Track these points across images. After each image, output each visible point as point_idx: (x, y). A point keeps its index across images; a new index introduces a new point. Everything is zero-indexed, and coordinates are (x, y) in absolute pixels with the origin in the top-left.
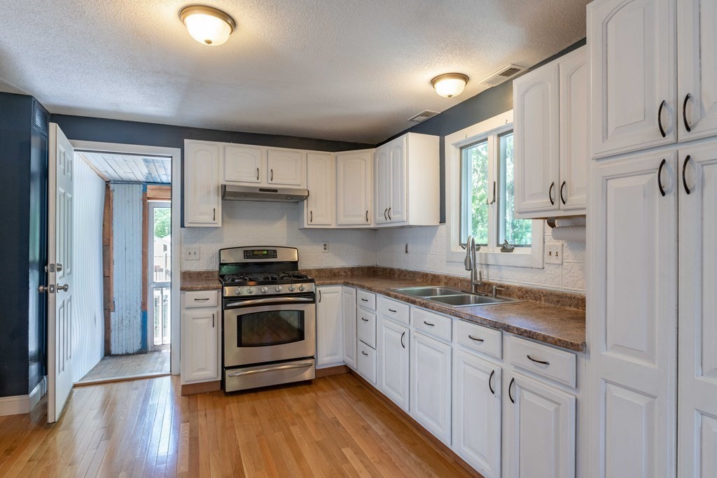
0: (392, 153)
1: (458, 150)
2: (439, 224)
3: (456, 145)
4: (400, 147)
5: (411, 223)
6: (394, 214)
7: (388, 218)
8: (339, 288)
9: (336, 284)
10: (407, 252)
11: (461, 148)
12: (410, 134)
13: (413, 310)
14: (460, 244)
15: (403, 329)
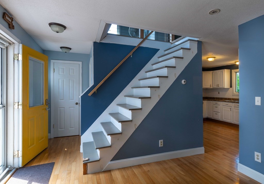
0: (219, 73)
1: (235, 73)
2: (230, 88)
3: (235, 72)
4: (223, 72)
5: (225, 88)
6: (220, 85)
7: (218, 86)
8: (206, 101)
9: (206, 100)
10: (219, 93)
11: (236, 73)
12: (225, 69)
13: (233, 104)
14: (236, 92)
15: (230, 107)
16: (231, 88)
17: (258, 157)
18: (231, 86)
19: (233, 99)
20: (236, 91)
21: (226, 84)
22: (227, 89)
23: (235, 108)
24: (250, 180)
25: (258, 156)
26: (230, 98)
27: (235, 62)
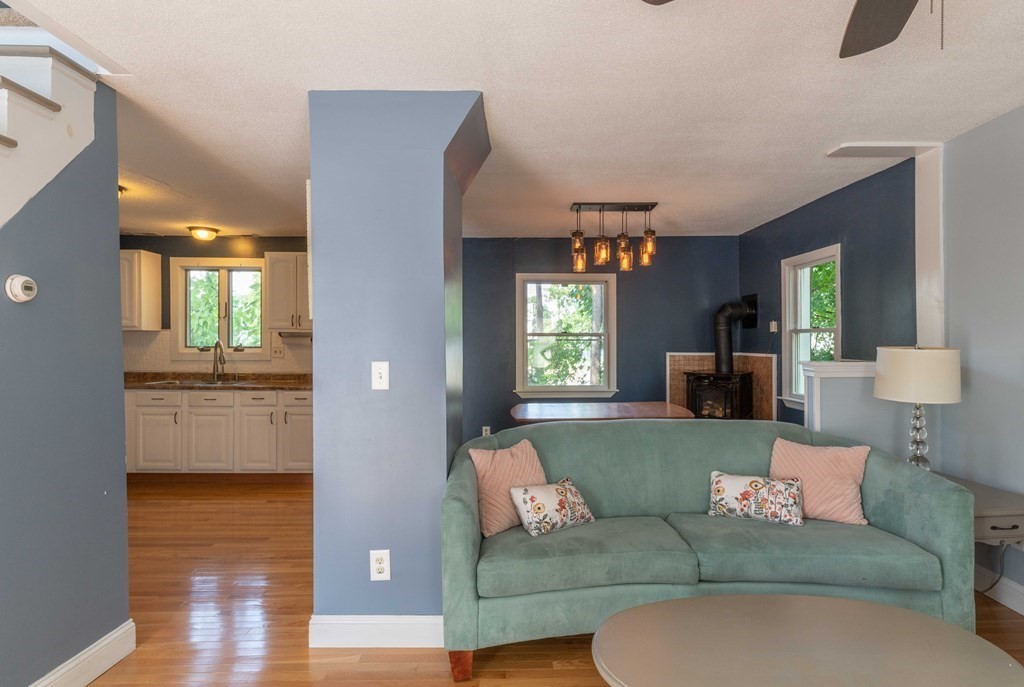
1: (184, 272)
2: (160, 329)
4: (132, 262)
11: (186, 270)
12: (142, 251)
13: (186, 394)
14: (186, 346)
15: (173, 410)
16: (166, 333)
17: (378, 565)
18: (166, 324)
19: (177, 376)
20: (188, 344)
21: (147, 316)
22: (150, 335)
23: (193, 410)
24: (359, 656)
25: (380, 561)
26: (163, 374)
27: (191, 229)
